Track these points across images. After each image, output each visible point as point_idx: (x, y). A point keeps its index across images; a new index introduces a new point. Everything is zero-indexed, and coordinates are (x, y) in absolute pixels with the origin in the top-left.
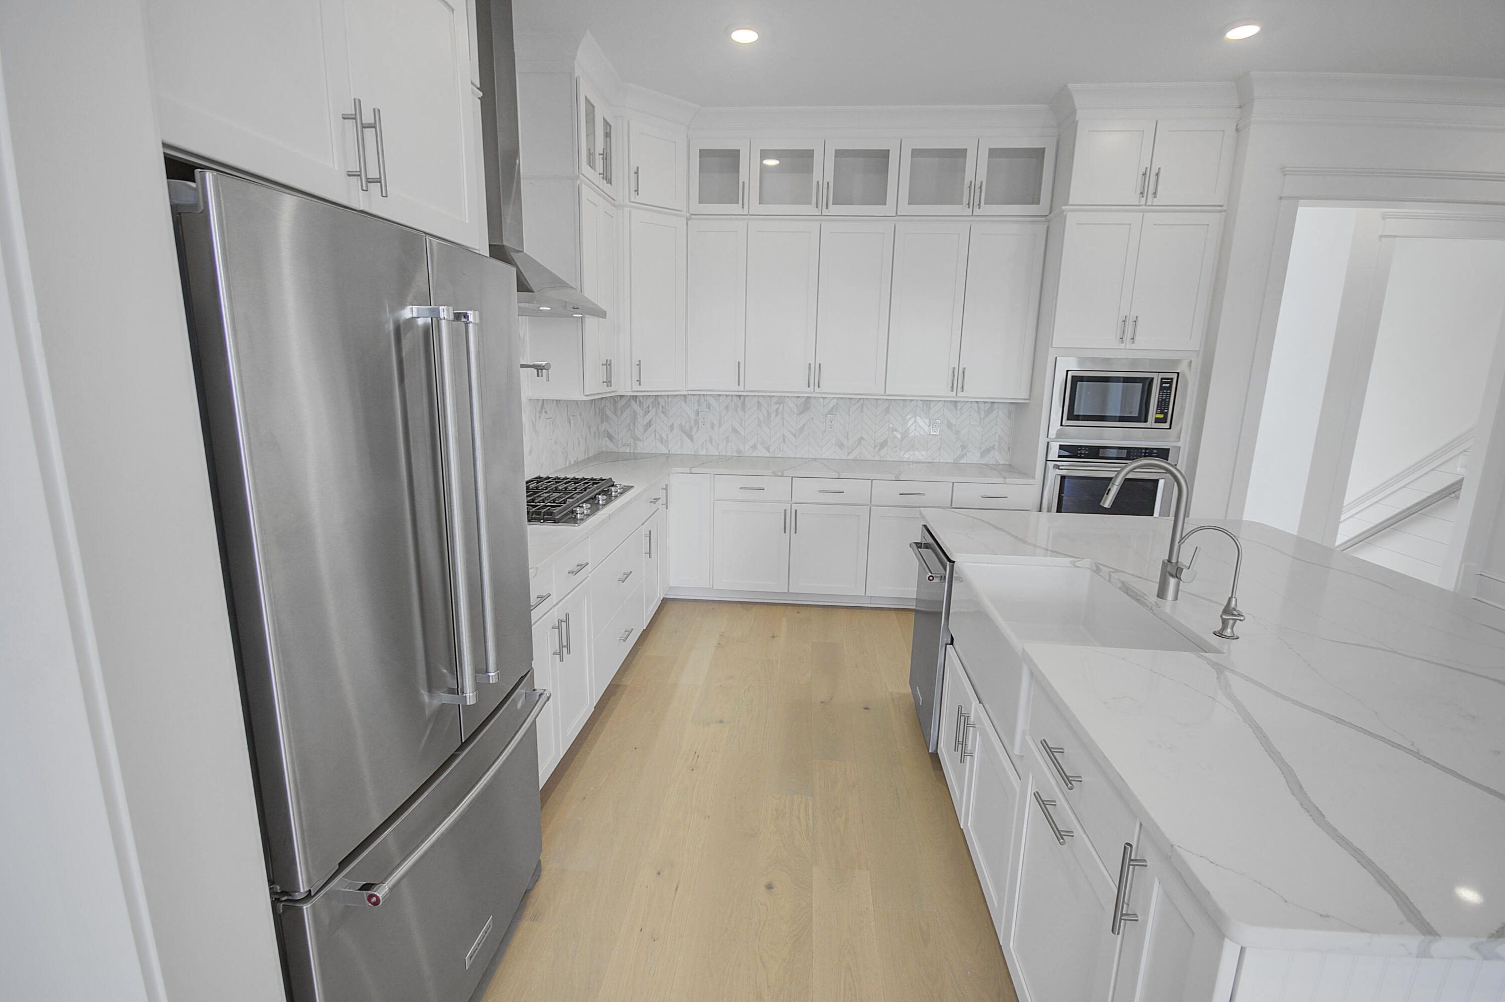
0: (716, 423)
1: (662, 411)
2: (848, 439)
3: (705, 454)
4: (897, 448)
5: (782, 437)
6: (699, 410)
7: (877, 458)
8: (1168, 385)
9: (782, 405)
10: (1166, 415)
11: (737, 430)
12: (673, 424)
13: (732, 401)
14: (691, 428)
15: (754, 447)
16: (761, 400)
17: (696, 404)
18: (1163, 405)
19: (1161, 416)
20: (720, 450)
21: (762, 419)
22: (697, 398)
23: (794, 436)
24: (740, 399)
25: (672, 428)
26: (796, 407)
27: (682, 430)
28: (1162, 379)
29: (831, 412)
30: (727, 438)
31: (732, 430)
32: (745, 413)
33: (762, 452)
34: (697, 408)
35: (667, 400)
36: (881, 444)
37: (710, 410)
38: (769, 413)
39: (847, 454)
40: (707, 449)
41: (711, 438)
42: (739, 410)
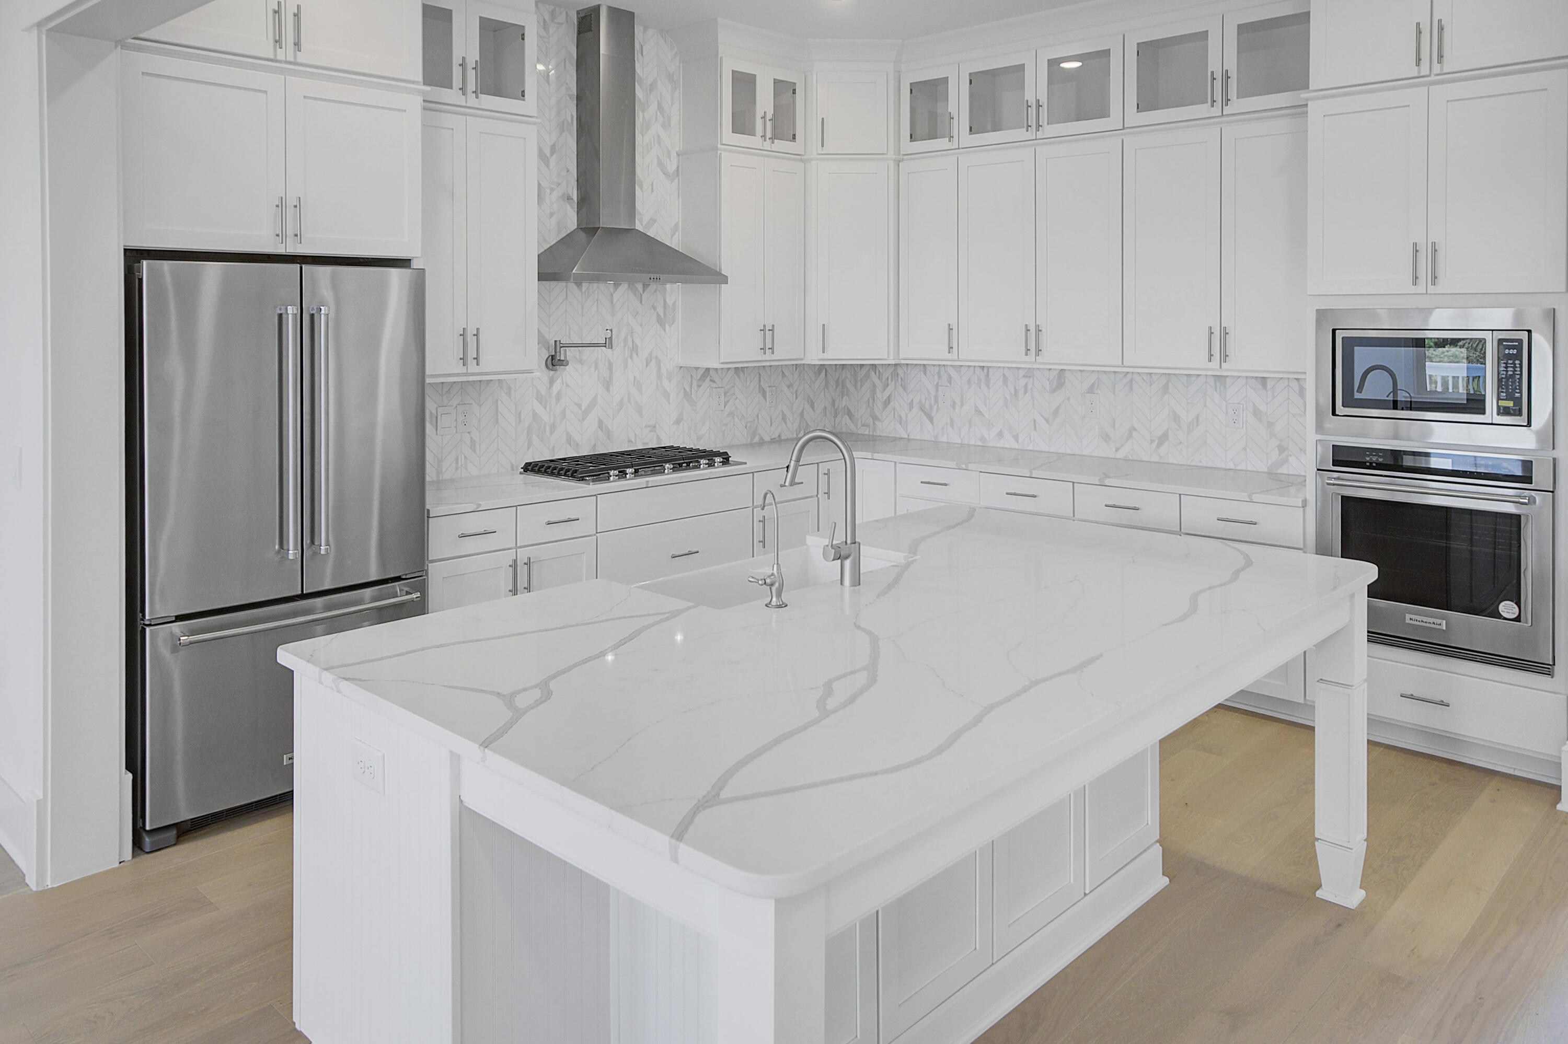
0: (958, 401)
1: (901, 384)
2: (1114, 428)
3: (946, 441)
4: (1182, 445)
5: (1032, 422)
6: (940, 384)
8: (1515, 351)
9: (1032, 379)
10: (1518, 401)
11: (981, 412)
12: (912, 401)
13: (974, 372)
15: (1000, 435)
16: (1005, 374)
17: (936, 377)
18: (1510, 386)
20: (962, 437)
21: (1008, 397)
22: (937, 369)
23: (1047, 421)
24: (983, 370)
25: (911, 405)
26: (1048, 382)
27: (922, 409)
28: (1500, 341)
29: (1091, 390)
30: (970, 421)
31: (976, 410)
32: (989, 388)
33: (1008, 442)
34: (937, 381)
35: (906, 372)
36: (1159, 438)
38: (1017, 387)
39: (1114, 450)
40: (948, 434)
41: (952, 421)
42: (983, 386)
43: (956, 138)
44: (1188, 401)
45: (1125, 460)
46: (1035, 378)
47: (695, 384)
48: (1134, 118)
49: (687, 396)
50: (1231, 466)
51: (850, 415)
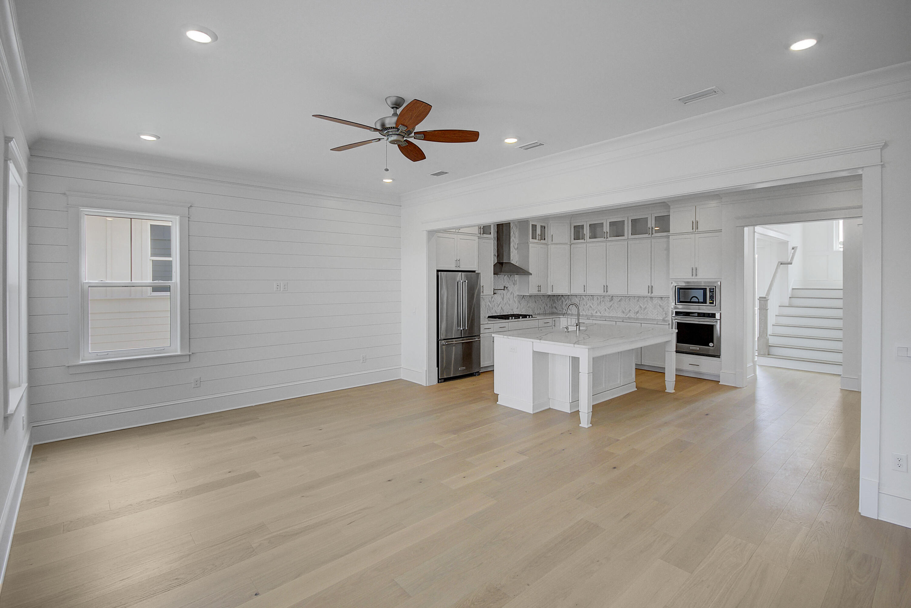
0: (585, 304)
2: (625, 310)
4: (642, 314)
5: (606, 309)
6: (581, 300)
7: (635, 317)
8: (712, 291)
10: (714, 301)
15: (596, 312)
16: (598, 297)
17: (580, 298)
18: (712, 297)
19: (712, 301)
21: (598, 303)
23: (608, 309)
24: (592, 296)
26: (610, 298)
28: (710, 288)
29: (620, 301)
30: (588, 309)
31: (590, 306)
33: (598, 314)
35: (571, 297)
36: (637, 312)
37: (583, 300)
38: (601, 300)
41: (584, 309)
42: (592, 300)
43: (586, 240)
44: (644, 303)
46: (606, 297)
47: (521, 299)
48: (630, 237)
50: (654, 318)
51: (556, 308)
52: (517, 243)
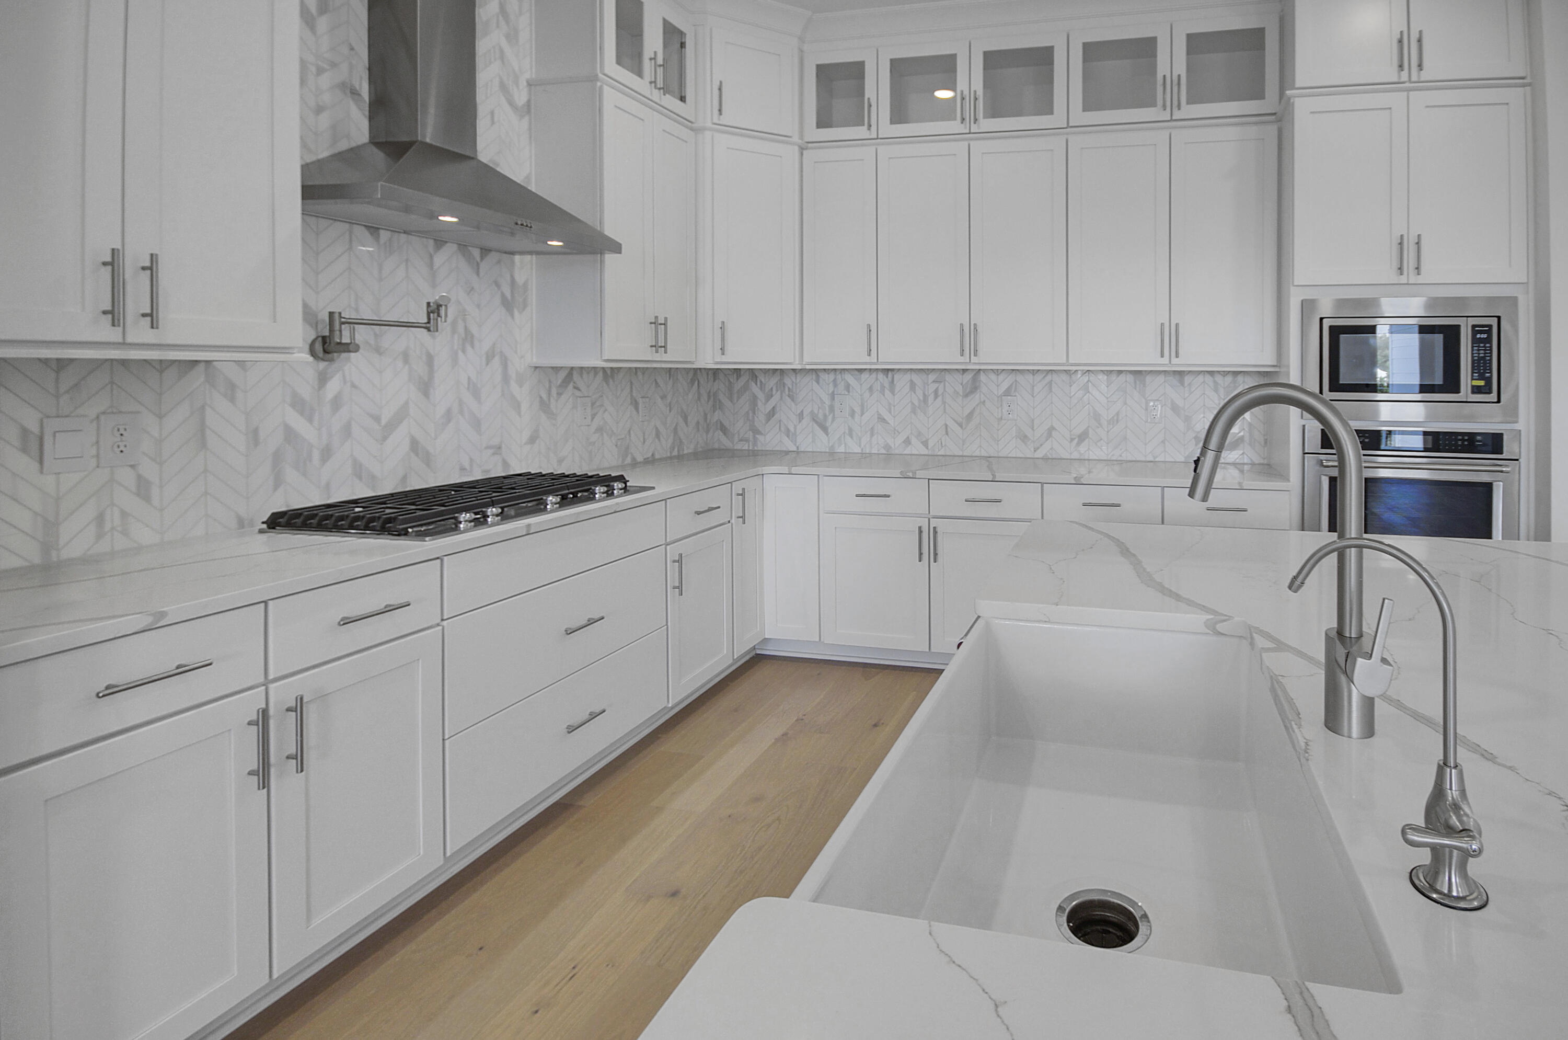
0: (857, 410)
1: (789, 394)
2: (1033, 429)
3: (843, 451)
4: (1102, 441)
5: (944, 427)
6: (835, 393)
7: (1074, 455)
8: (1485, 336)
9: (942, 384)
10: (1489, 381)
11: (884, 419)
12: (802, 411)
13: (877, 379)
14: (825, 416)
15: (907, 442)
16: (916, 378)
17: (831, 385)
18: (1481, 367)
19: (1482, 383)
20: (862, 446)
21: (916, 404)
22: (832, 376)
23: (961, 425)
24: (887, 377)
25: (801, 416)
26: (961, 387)
27: (814, 420)
28: (1474, 326)
29: (1007, 393)
30: (872, 429)
31: (878, 418)
32: (894, 395)
33: (917, 448)
34: (832, 390)
35: (794, 380)
36: (1080, 436)
37: (849, 392)
38: (926, 393)
39: (1032, 450)
40: (845, 444)
41: (851, 430)
42: (887, 392)
43: (874, 128)
44: (1109, 400)
45: (1045, 459)
46: (947, 384)
47: (554, 391)
48: (1080, 116)
49: (544, 406)
50: (1150, 458)
51: (724, 429)
52: (527, 76)
